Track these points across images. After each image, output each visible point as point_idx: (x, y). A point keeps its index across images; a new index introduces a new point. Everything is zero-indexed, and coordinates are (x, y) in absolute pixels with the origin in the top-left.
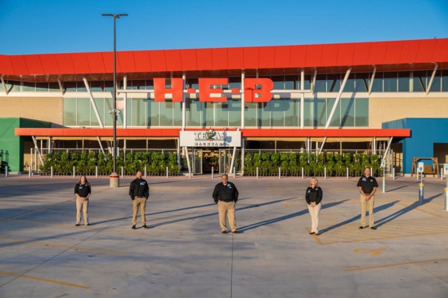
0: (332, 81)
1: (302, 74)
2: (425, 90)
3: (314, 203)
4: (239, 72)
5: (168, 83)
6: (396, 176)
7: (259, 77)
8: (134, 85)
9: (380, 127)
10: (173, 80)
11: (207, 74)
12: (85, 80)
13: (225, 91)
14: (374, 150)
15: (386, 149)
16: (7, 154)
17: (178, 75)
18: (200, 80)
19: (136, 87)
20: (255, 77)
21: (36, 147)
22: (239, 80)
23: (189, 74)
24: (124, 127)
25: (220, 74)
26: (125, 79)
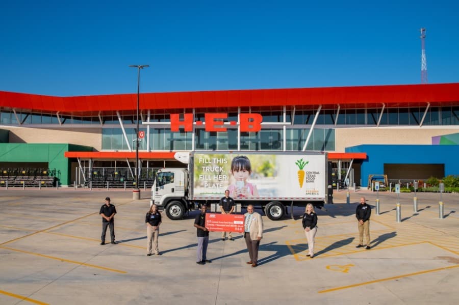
0: (307, 116)
1: (285, 110)
2: (376, 124)
3: (308, 228)
4: (236, 109)
5: (182, 117)
6: (356, 188)
7: (252, 113)
8: (156, 119)
9: (343, 151)
10: (186, 115)
11: (212, 110)
12: (118, 115)
13: (225, 123)
14: (340, 169)
15: (348, 168)
16: (59, 172)
17: (189, 111)
18: (206, 114)
19: (157, 120)
20: (249, 113)
21: (80, 166)
22: (236, 115)
23: (198, 110)
24: (148, 151)
25: (222, 110)
26: (149, 114)
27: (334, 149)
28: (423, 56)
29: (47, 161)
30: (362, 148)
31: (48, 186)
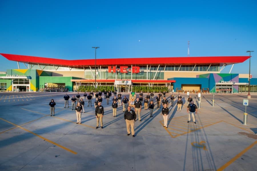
0: (154, 68)
1: (147, 66)
2: (178, 70)
3: (165, 115)
4: (131, 65)
5: (112, 68)
7: (136, 66)
8: (103, 68)
9: (167, 80)
10: (113, 67)
11: (122, 65)
12: (90, 67)
14: (166, 86)
15: (169, 85)
16: (69, 87)
17: (115, 65)
18: (120, 67)
21: (76, 84)
22: (131, 67)
23: (117, 65)
24: (100, 79)
25: (126, 65)
26: (101, 67)
27: (163, 79)
28: (189, 50)
29: (64, 83)
30: (175, 79)
31: (65, 91)
